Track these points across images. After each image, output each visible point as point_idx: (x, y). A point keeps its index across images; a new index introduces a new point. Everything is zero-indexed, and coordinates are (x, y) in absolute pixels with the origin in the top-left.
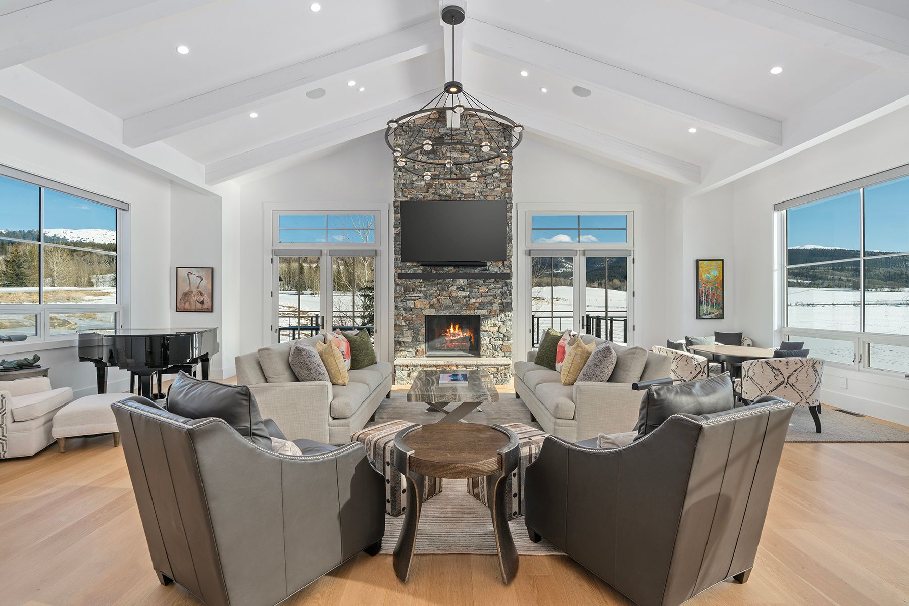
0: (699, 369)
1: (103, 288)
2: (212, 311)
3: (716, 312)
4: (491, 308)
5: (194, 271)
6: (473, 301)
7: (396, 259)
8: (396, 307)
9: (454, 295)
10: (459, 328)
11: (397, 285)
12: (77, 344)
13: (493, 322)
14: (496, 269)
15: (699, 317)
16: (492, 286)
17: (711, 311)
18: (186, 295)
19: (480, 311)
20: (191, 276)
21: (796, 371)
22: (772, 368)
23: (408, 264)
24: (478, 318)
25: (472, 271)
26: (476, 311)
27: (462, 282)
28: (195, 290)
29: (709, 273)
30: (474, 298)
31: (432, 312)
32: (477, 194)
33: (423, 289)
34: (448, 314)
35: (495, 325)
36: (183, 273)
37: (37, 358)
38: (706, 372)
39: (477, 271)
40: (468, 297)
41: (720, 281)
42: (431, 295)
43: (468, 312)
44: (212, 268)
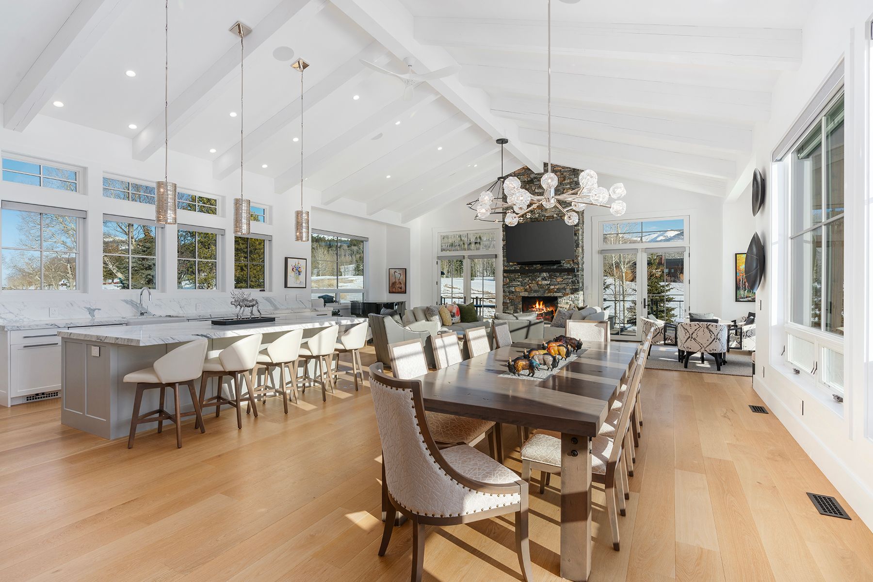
0: (658, 331)
1: (348, 277)
2: (406, 293)
3: (753, 296)
4: (565, 292)
5: (397, 270)
6: (552, 287)
7: (504, 261)
8: (504, 291)
9: (540, 283)
10: (543, 304)
11: (504, 277)
12: (350, 307)
13: (566, 301)
14: (568, 265)
15: (737, 300)
16: (566, 277)
17: (748, 295)
18: (394, 284)
19: (557, 294)
20: (396, 273)
21: (696, 330)
23: (511, 264)
24: (556, 298)
25: (552, 267)
26: (554, 294)
27: (545, 274)
28: (397, 281)
30: (553, 285)
31: (526, 294)
32: (555, 216)
33: (520, 279)
34: (536, 296)
35: (567, 303)
36: (392, 271)
37: (339, 311)
38: (663, 333)
39: (555, 267)
40: (549, 284)
42: (526, 283)
43: (549, 295)
44: (406, 269)
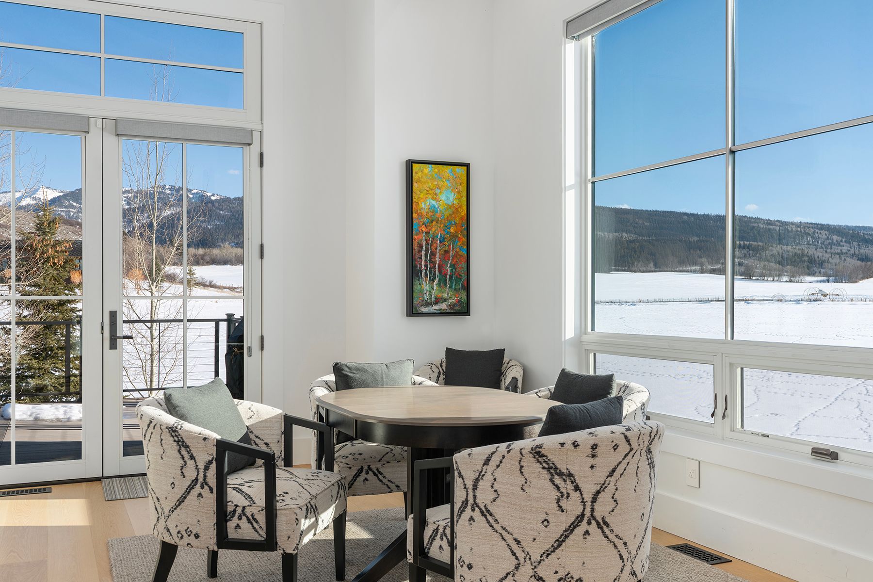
3: (451, 297)
17: (440, 295)
22: (552, 470)
29: (435, 197)
41: (462, 219)
